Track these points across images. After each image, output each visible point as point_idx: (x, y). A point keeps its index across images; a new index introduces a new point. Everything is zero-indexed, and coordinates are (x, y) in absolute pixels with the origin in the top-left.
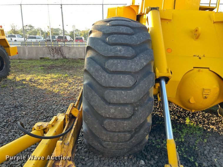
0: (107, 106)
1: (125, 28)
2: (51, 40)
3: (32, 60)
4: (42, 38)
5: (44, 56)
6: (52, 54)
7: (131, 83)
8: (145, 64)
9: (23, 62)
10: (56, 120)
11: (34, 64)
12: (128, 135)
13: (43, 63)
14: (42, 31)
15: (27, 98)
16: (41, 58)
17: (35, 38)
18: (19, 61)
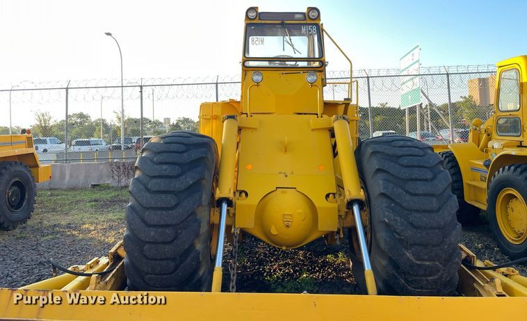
0: (147, 229)
1: (178, 145)
2: (122, 147)
3: (75, 191)
4: (104, 143)
5: (101, 182)
6: (116, 177)
7: (173, 203)
8: (191, 182)
9: (58, 195)
10: (97, 262)
11: (78, 198)
12: (172, 264)
13: (97, 196)
14: (105, 125)
15: (60, 252)
16: (94, 186)
17: (88, 143)
18: (49, 193)
